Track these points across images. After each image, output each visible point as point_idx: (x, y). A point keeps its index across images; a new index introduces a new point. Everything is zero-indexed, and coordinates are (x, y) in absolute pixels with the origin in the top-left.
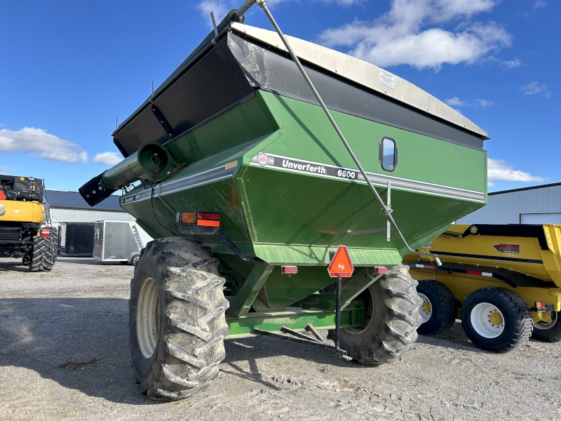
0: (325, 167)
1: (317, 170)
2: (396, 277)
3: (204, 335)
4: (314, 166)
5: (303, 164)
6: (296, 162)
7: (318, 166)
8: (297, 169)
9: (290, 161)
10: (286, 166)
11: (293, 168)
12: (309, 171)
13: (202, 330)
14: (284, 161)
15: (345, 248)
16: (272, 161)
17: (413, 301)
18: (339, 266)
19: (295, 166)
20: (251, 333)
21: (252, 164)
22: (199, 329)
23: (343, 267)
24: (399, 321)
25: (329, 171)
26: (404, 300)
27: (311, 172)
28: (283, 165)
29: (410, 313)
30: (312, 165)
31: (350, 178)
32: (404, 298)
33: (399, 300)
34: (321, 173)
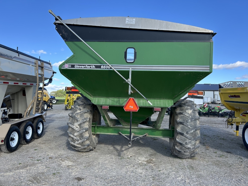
0: (94, 65)
1: (91, 67)
2: (182, 114)
3: (77, 129)
4: (89, 65)
5: (84, 65)
6: (81, 65)
7: (91, 65)
8: (81, 68)
9: (78, 65)
10: (76, 67)
11: (79, 68)
12: (87, 68)
13: (76, 127)
14: (75, 65)
15: (133, 99)
16: (70, 66)
17: (189, 126)
18: (130, 107)
19: (80, 67)
20: (117, 133)
21: (62, 68)
22: (75, 127)
23: (132, 107)
24: (181, 136)
25: (96, 67)
26: (184, 126)
27: (88, 68)
28: (75, 67)
29: (187, 133)
30: (88, 65)
31: (108, 68)
32: (183, 125)
33: (181, 126)
34: (93, 68)
